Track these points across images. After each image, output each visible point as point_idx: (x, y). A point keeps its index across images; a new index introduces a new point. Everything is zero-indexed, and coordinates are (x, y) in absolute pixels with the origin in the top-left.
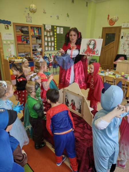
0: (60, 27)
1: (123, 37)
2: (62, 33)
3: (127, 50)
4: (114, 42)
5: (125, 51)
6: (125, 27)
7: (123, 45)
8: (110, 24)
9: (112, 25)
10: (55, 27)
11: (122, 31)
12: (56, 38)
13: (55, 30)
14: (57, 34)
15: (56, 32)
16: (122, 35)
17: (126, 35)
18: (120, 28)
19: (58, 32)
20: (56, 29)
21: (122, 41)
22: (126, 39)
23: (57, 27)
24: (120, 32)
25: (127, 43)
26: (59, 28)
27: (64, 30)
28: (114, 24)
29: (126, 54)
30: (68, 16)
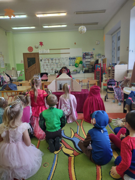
1: (42, 60)
3: (47, 69)
4: (36, 64)
5: (45, 70)
6: (41, 53)
7: (43, 66)
8: (29, 51)
9: (31, 52)
11: (40, 56)
16: (40, 59)
17: (44, 59)
18: (38, 54)
21: (41, 63)
22: (44, 62)
24: (38, 56)
25: (45, 64)
28: (32, 51)
29: (46, 72)
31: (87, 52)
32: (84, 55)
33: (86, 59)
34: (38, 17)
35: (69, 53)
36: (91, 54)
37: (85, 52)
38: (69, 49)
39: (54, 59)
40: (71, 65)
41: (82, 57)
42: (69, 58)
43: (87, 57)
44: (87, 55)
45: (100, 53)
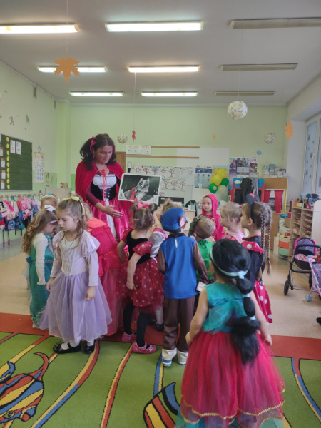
0: (17, 140)
1: (131, 170)
2: (19, 153)
6: (131, 153)
10: (8, 139)
12: (9, 162)
13: (8, 146)
14: (11, 155)
15: (9, 149)
16: (128, 166)
19: (13, 151)
20: (9, 143)
22: (137, 173)
23: (11, 138)
26: (14, 142)
27: (22, 147)
30: (28, 120)
31: (241, 158)
32: (232, 164)
33: (238, 173)
34: (133, 74)
35: (198, 158)
36: (251, 164)
37: (236, 158)
38: (198, 147)
39: (160, 169)
40: (200, 185)
41: (229, 168)
42: (197, 170)
43: (240, 169)
44: (241, 165)
45: (273, 163)
